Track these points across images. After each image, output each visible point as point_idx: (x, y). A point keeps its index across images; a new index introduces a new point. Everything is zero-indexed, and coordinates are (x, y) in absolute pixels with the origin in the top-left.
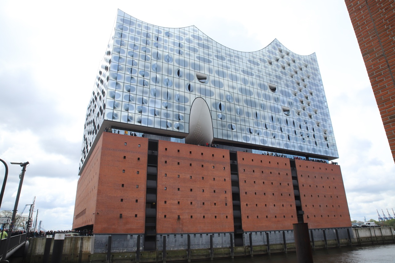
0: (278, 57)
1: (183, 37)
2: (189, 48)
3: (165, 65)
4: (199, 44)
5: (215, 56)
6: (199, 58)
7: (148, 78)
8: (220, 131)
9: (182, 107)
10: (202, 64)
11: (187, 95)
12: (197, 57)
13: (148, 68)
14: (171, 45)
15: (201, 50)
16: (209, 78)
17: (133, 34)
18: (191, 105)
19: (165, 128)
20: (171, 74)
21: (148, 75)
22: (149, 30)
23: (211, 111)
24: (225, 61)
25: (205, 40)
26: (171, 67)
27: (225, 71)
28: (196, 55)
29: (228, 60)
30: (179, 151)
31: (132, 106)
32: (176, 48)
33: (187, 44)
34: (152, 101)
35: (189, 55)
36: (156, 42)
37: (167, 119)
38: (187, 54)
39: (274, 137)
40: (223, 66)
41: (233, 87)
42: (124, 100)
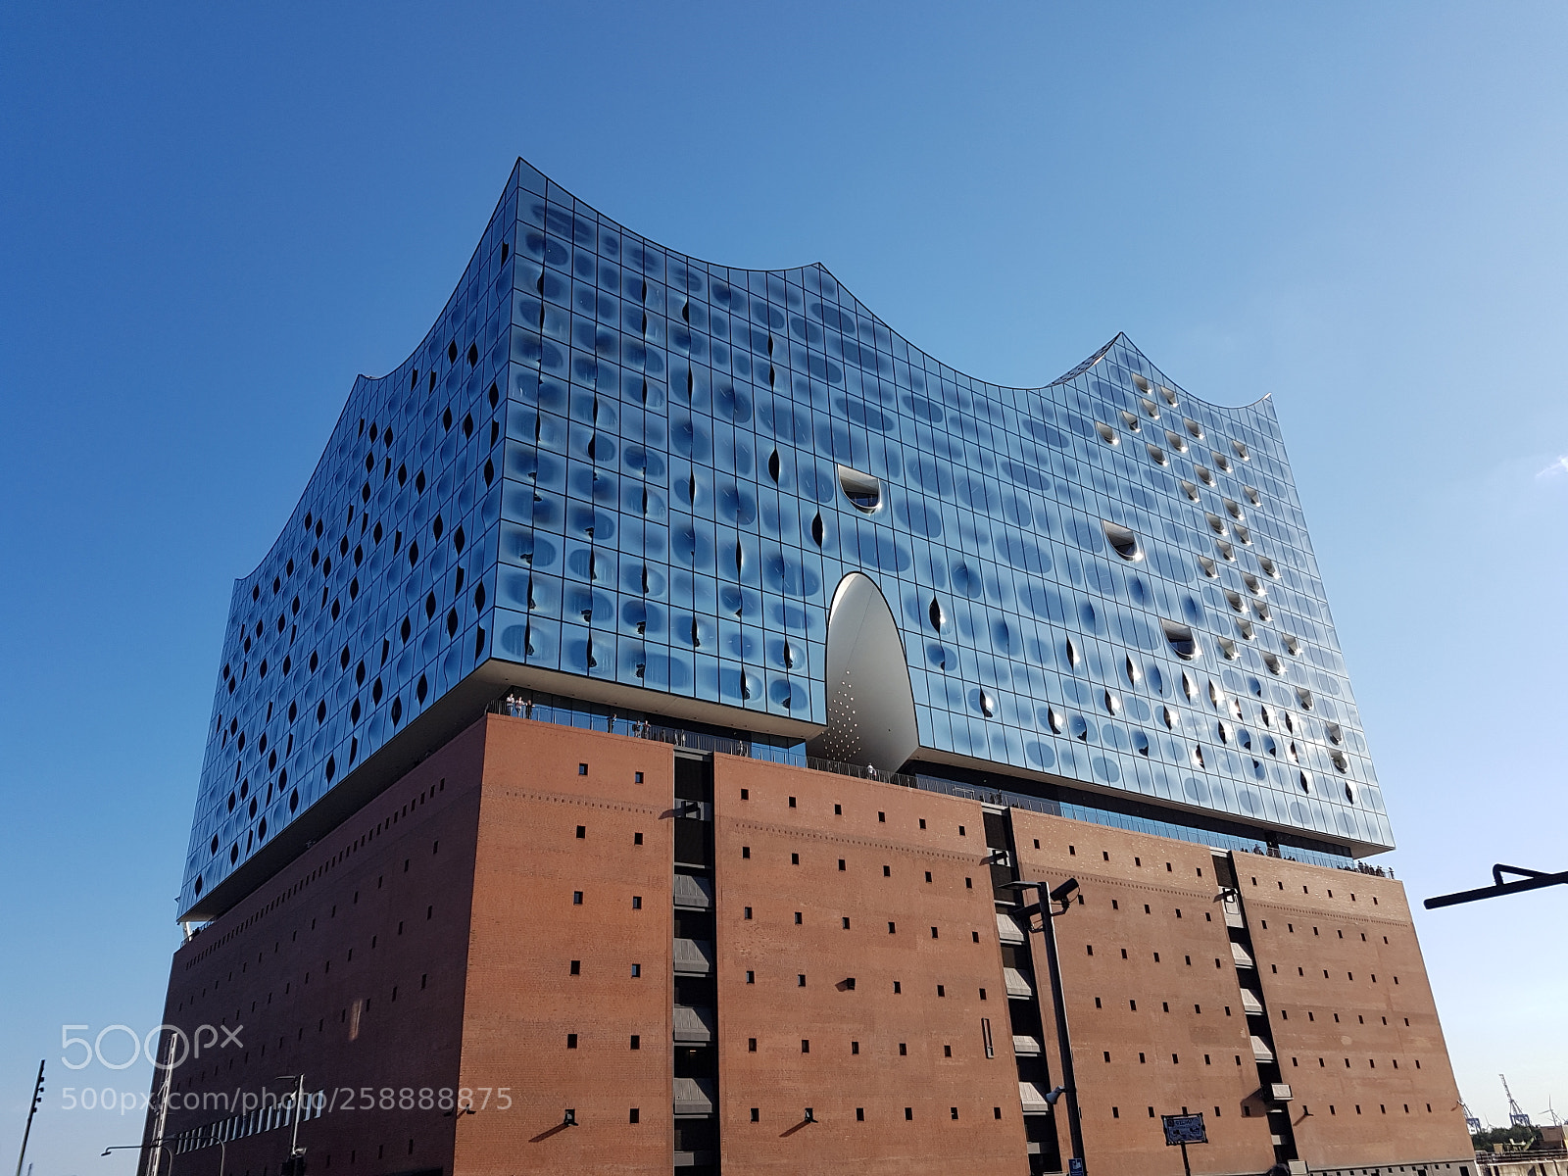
0: (1134, 411)
1: (783, 312)
2: (808, 361)
3: (723, 431)
4: (842, 347)
5: (905, 399)
6: (845, 405)
7: (662, 481)
8: (940, 717)
9: (795, 611)
10: (858, 431)
11: (812, 561)
12: (839, 402)
13: (656, 436)
14: (741, 348)
15: (851, 370)
16: (887, 491)
17: (586, 283)
18: (828, 607)
19: (739, 703)
20: (746, 471)
21: (659, 468)
22: (649, 269)
23: (901, 633)
24: (941, 425)
25: (864, 328)
26: (744, 437)
27: (944, 464)
28: (836, 393)
29: (952, 419)
30: (792, 802)
31: (606, 601)
32: (759, 358)
33: (799, 345)
34: (681, 583)
35: (810, 391)
36: (682, 324)
37: (742, 662)
38: (800, 386)
39: (1145, 752)
40: (934, 443)
41: (977, 537)
42: (569, 574)
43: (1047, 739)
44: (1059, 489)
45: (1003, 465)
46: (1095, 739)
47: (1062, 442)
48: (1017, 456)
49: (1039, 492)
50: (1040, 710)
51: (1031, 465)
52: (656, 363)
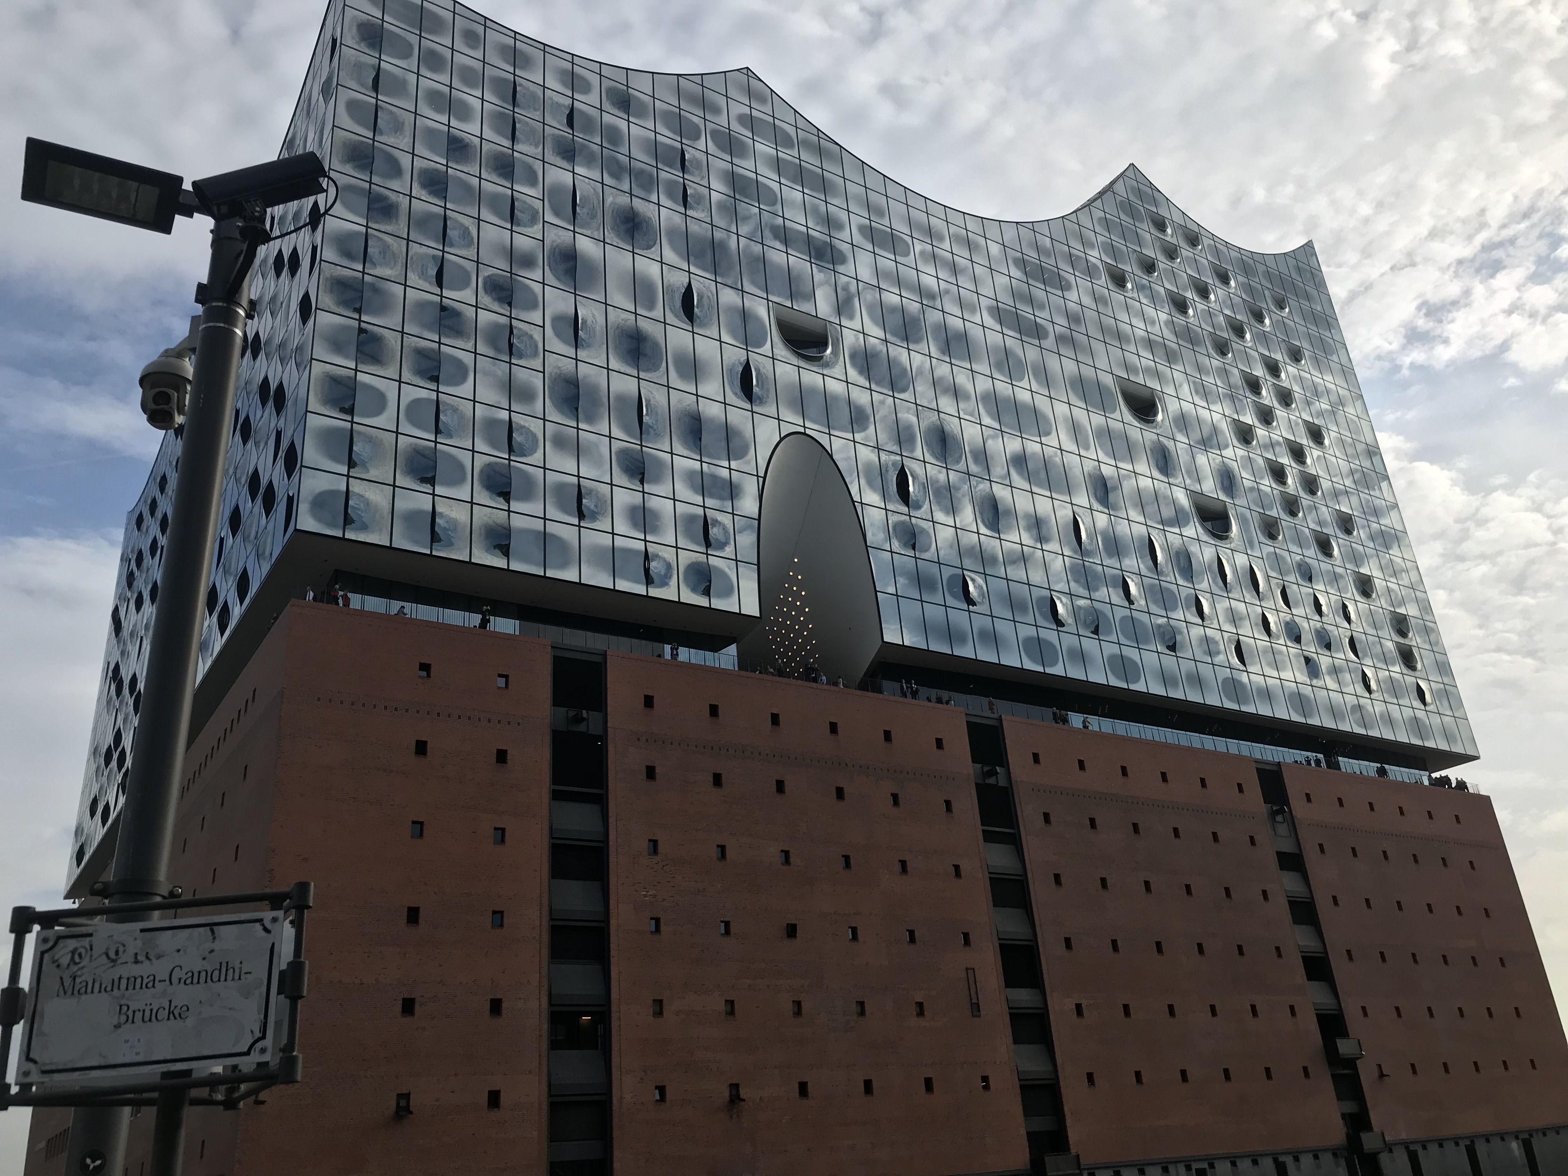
0: (1149, 252)
1: (700, 122)
2: (734, 181)
3: (619, 259)
4: (778, 165)
6: (784, 235)
7: (535, 316)
8: (911, 609)
9: (718, 479)
10: (799, 264)
11: (740, 420)
12: (774, 229)
13: (529, 263)
14: (643, 160)
15: (791, 193)
16: (838, 340)
17: (437, 81)
18: (761, 474)
19: (639, 589)
20: (651, 306)
21: (531, 301)
22: (522, 68)
23: (859, 506)
24: (910, 260)
25: (807, 145)
26: (647, 266)
27: (913, 307)
28: (769, 218)
29: (924, 255)
30: (714, 710)
31: (457, 463)
32: (668, 174)
33: (720, 160)
34: (560, 442)
35: (735, 215)
36: (565, 132)
37: (645, 541)
38: (723, 209)
39: (1172, 648)
40: (899, 282)
41: (956, 393)
42: (406, 427)
43: (1050, 635)
44: (1061, 339)
45: (990, 309)
46: (1109, 633)
47: (1064, 286)
48: (1006, 299)
49: (1036, 342)
50: (1041, 599)
51: (1025, 310)
52: (531, 176)
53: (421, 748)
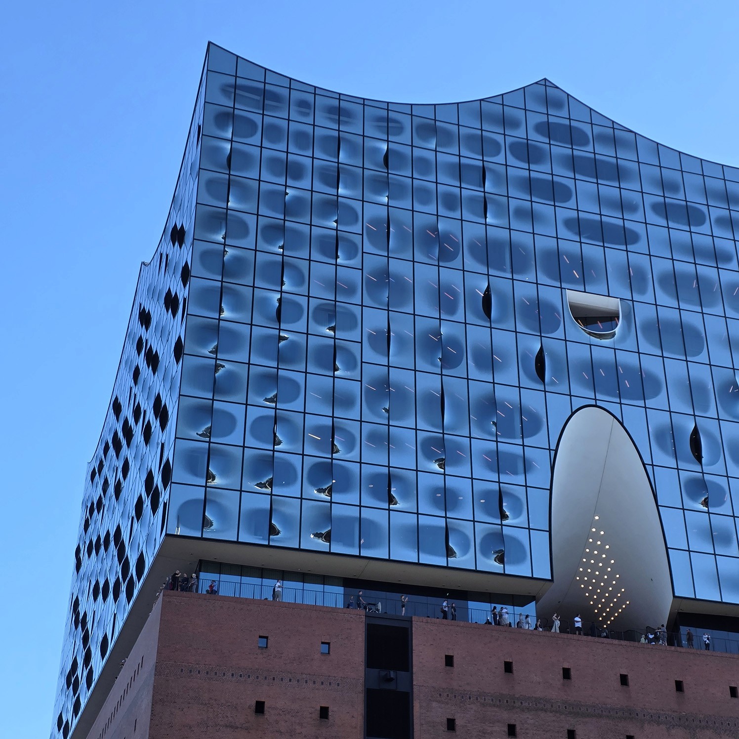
1: (500, 139)
2: (530, 186)
3: (426, 274)
4: (573, 163)
5: (656, 208)
6: (578, 226)
7: (355, 335)
8: (703, 563)
9: (512, 457)
10: (593, 251)
11: (533, 400)
12: (568, 223)
13: (350, 290)
14: (448, 184)
15: (585, 186)
16: (630, 316)
17: (276, 149)
18: (553, 447)
19: (441, 561)
20: (452, 310)
21: (352, 322)
22: (346, 123)
23: (649, 468)
24: (705, 228)
25: (602, 139)
26: (451, 276)
27: (707, 271)
28: (564, 214)
29: (720, 221)
30: (508, 667)
31: (289, 466)
32: (470, 191)
33: (518, 169)
34: (374, 438)
35: (531, 216)
36: (382, 172)
37: (446, 517)
38: (520, 213)
40: (694, 251)
42: (251, 442)
52: (352, 216)
53: (260, 708)
